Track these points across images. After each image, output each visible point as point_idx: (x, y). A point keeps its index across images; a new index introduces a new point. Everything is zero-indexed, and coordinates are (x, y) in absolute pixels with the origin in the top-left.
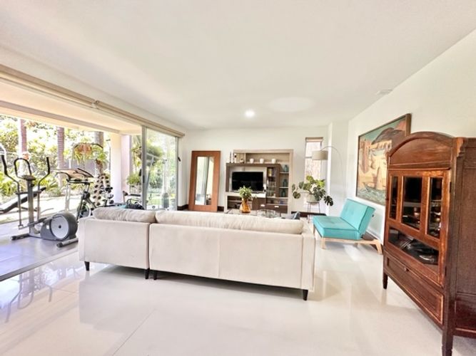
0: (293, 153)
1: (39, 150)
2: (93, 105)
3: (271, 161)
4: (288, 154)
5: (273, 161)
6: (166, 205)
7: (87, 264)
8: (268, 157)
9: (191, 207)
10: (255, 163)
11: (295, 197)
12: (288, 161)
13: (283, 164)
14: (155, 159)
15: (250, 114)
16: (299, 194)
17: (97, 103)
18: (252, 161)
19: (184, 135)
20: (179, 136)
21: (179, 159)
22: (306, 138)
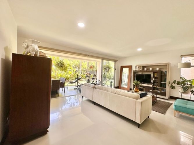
0: (169, 65)
1: (85, 68)
2: (88, 56)
3: (156, 69)
4: (166, 65)
5: (157, 69)
6: (111, 86)
7: (83, 97)
8: (154, 67)
9: (120, 88)
10: (148, 70)
11: (172, 88)
12: (166, 69)
13: (164, 70)
14: (108, 70)
15: (140, 49)
16: (174, 87)
17: (89, 55)
18: (145, 69)
19: (117, 60)
20: (115, 61)
21: (115, 69)
22: (181, 56)
